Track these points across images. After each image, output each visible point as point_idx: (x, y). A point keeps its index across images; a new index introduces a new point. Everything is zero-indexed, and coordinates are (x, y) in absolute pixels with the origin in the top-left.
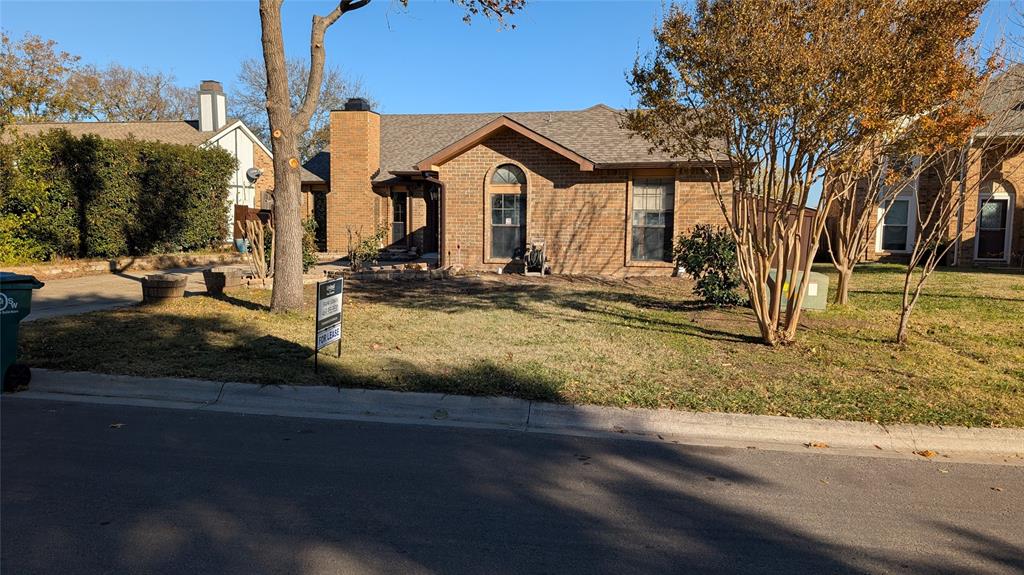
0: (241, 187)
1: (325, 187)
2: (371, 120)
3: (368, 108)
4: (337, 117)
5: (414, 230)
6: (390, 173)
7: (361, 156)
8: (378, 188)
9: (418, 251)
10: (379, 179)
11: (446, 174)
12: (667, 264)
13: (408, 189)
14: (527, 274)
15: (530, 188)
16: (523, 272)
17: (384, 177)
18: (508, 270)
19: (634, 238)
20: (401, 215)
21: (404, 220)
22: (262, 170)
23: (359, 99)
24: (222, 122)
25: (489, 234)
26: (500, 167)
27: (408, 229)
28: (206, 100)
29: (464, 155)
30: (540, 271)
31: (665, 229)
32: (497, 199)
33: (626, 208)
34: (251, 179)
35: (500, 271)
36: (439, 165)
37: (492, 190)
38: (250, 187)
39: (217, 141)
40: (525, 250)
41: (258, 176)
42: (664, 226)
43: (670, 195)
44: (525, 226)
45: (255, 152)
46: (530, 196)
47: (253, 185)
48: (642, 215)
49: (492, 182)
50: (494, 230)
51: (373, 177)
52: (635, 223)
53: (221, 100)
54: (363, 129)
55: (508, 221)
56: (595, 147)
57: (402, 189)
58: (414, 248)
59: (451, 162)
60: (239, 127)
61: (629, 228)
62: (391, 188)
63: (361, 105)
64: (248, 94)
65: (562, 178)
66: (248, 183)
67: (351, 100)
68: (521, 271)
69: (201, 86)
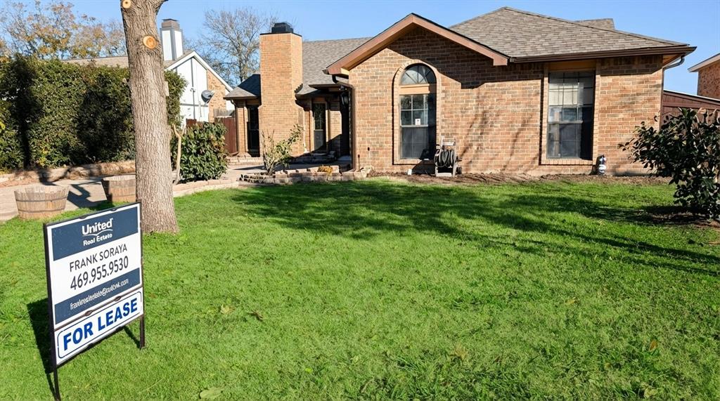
0: (197, 106)
1: (258, 101)
2: (294, 42)
3: (291, 31)
4: (265, 39)
5: (332, 137)
6: (311, 86)
7: (286, 73)
8: (302, 101)
9: (336, 155)
10: (302, 92)
11: (355, 78)
12: (586, 162)
13: (326, 101)
14: (438, 175)
15: (440, 88)
16: (434, 173)
17: (306, 90)
18: (418, 170)
19: (550, 135)
20: (321, 125)
21: (324, 127)
22: (213, 92)
23: (284, 23)
24: (179, 53)
25: (397, 136)
26: (408, 68)
27: (327, 136)
28: (166, 35)
29: (374, 58)
30: (451, 171)
31: (582, 124)
32: (406, 101)
33: (542, 104)
34: (205, 100)
35: (410, 172)
36: (349, 69)
37: (400, 92)
38: (205, 106)
39: (176, 67)
40: (435, 151)
41: (210, 96)
42: (581, 122)
43: (590, 89)
44: (435, 126)
45: (208, 77)
46: (440, 96)
47: (208, 104)
48: (557, 111)
49: (401, 84)
50: (403, 131)
51: (297, 91)
52: (550, 120)
53: (178, 35)
54: (287, 49)
55: (418, 123)
56: (507, 43)
57: (321, 101)
58: (333, 152)
59: (360, 65)
60: (193, 57)
61: (545, 125)
62: (313, 100)
63: (285, 27)
64: (211, 36)
65: (473, 76)
66: (203, 103)
67: (276, 24)
68: (431, 173)
69: (162, 24)
